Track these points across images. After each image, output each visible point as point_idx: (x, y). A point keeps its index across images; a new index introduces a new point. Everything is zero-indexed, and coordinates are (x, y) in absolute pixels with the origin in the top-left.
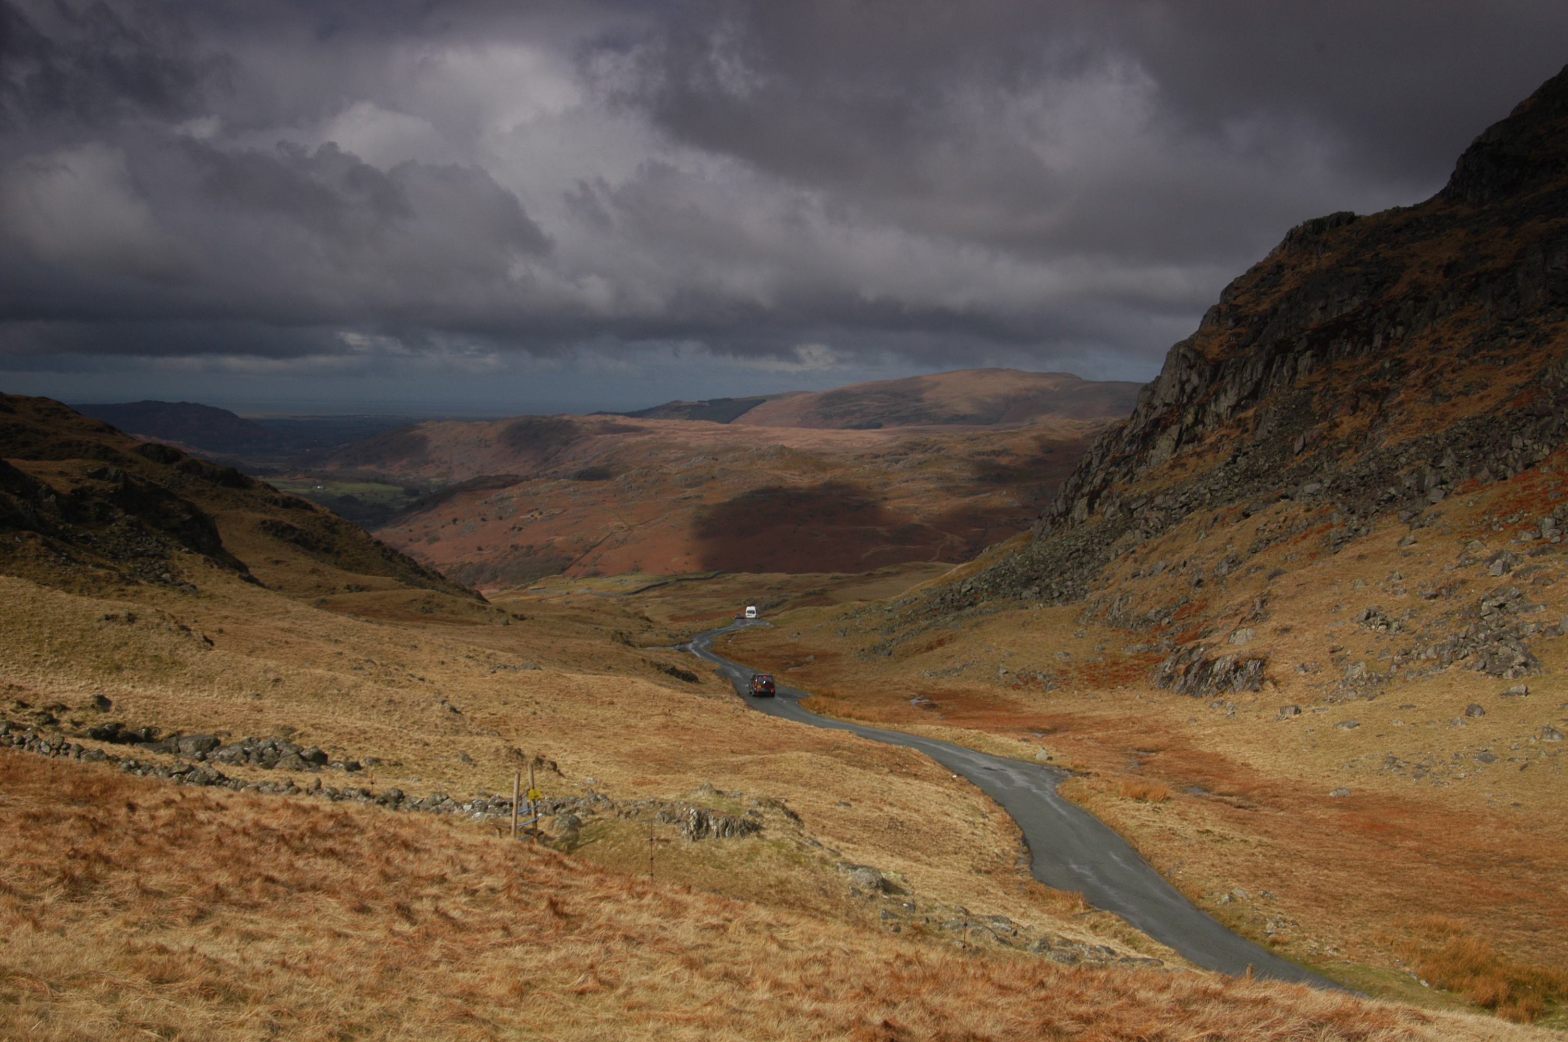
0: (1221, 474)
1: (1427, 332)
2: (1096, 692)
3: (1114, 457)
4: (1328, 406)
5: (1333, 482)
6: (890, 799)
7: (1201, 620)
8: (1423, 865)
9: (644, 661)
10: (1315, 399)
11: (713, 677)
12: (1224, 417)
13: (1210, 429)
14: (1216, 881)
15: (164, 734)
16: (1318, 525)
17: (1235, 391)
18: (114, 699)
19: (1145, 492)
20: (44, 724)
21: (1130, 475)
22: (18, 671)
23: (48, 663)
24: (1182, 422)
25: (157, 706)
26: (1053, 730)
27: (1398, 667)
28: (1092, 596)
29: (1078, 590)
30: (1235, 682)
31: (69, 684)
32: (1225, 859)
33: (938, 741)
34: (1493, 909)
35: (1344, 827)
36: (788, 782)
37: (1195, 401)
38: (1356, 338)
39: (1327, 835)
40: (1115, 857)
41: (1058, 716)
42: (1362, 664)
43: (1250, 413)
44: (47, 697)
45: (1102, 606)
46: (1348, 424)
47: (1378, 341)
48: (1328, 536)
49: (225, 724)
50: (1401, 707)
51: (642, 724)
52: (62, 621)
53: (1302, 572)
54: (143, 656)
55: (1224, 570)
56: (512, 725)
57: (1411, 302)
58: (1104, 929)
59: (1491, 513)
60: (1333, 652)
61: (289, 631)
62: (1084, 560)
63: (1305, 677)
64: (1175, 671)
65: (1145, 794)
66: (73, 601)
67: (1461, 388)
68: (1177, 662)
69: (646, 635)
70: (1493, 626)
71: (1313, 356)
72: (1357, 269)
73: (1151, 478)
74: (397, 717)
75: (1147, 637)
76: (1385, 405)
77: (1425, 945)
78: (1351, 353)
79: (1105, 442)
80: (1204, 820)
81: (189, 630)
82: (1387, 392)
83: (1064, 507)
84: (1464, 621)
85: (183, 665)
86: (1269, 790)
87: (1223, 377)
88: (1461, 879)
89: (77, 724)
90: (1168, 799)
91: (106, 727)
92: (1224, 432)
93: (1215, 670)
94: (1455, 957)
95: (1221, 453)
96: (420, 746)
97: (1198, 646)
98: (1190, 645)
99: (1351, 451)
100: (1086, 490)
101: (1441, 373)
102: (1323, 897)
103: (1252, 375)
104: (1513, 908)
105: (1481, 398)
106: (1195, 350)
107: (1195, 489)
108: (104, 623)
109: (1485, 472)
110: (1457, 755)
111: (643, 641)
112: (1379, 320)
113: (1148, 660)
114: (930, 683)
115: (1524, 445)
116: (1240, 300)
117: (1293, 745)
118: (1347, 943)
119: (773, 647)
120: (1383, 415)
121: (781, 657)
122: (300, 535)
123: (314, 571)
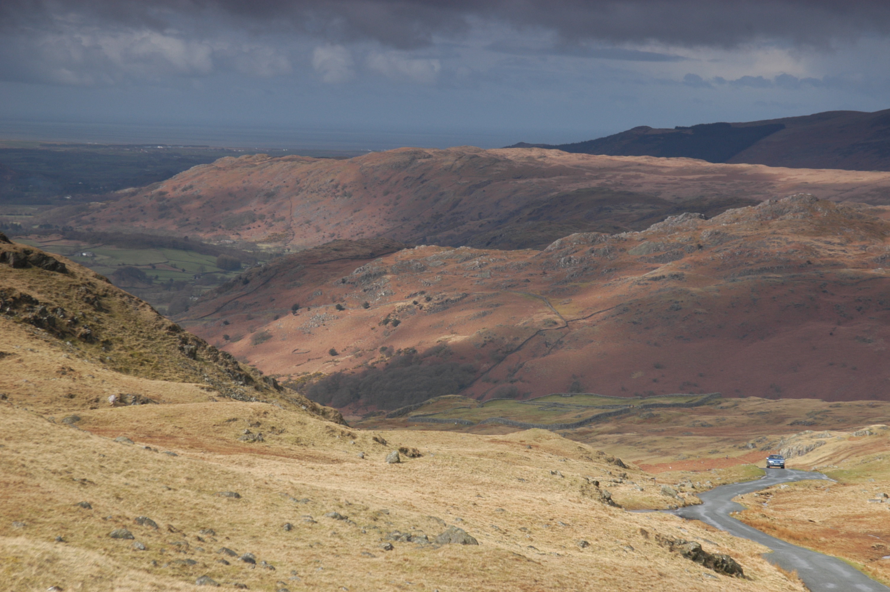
121: (865, 536)
122: (43, 312)
123: (63, 371)
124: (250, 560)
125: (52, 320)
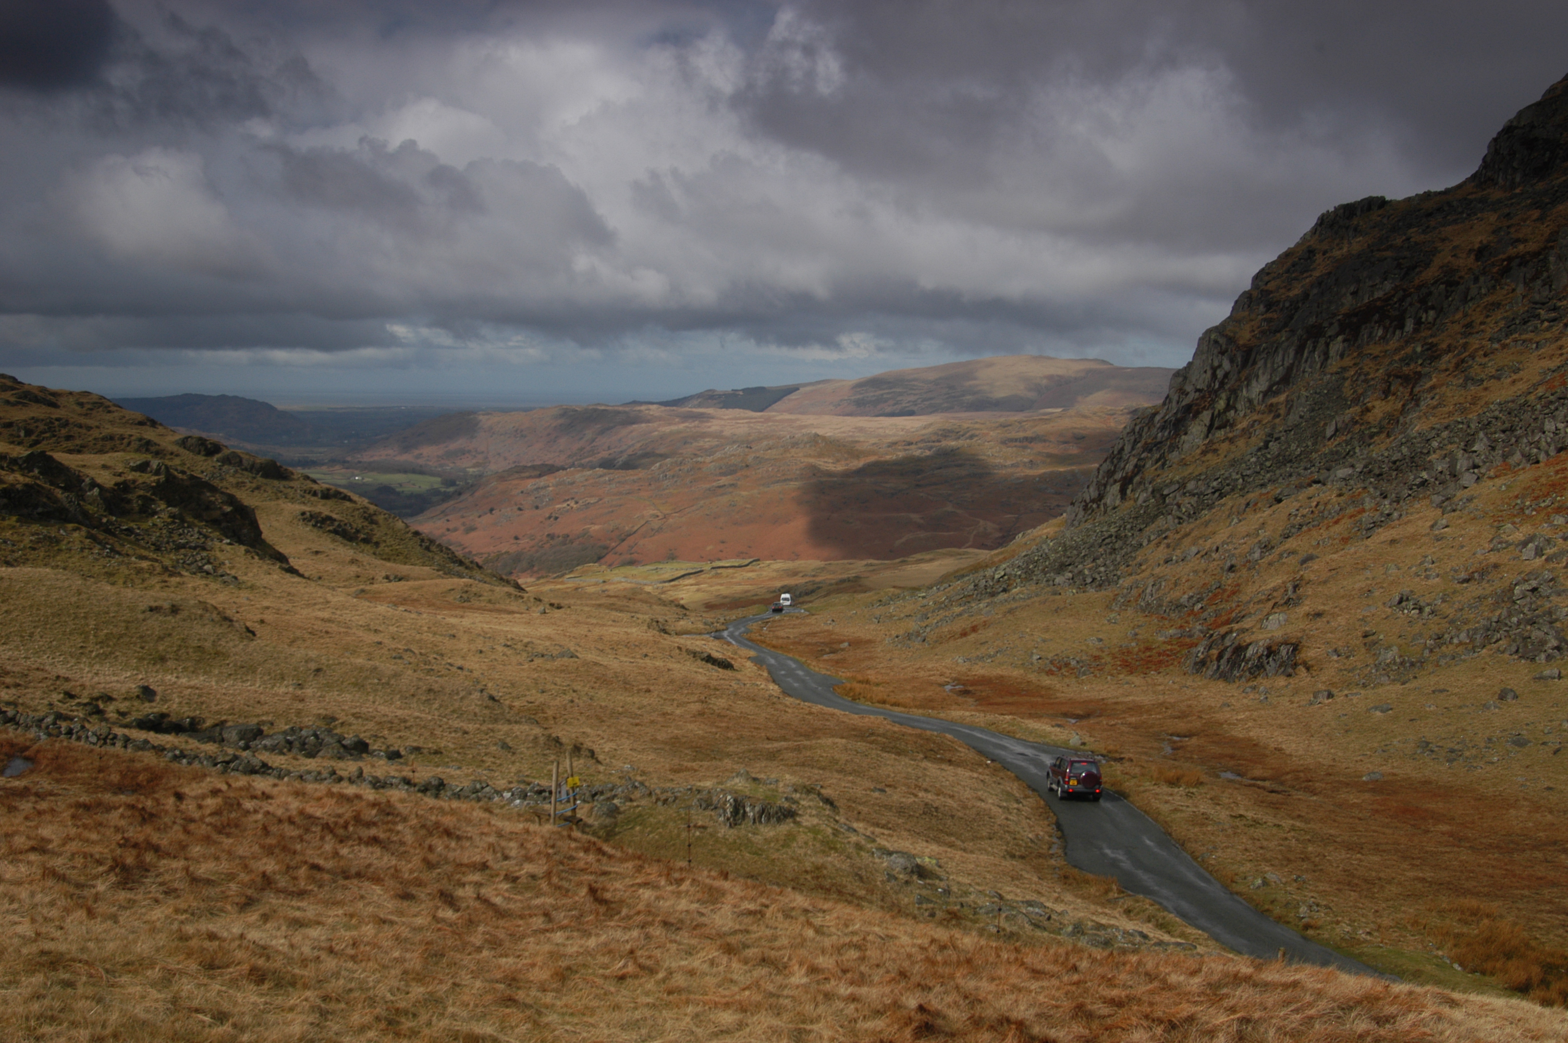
0: (1253, 460)
1: (1458, 316)
2: (1129, 678)
3: (1146, 443)
4: (1360, 391)
5: (1365, 467)
6: (925, 785)
7: (1234, 605)
8: (1456, 849)
9: (679, 648)
10: (1347, 383)
11: (749, 664)
12: (1255, 402)
13: (1242, 414)
14: (1249, 865)
15: (209, 723)
16: (1351, 510)
17: (1267, 376)
18: (159, 690)
19: (1177, 478)
20: (91, 714)
21: (1162, 461)
22: (65, 662)
23: (94, 654)
24: (1214, 408)
25: (200, 696)
26: (1087, 716)
27: (1431, 651)
28: (1125, 582)
29: (1111, 576)
30: (1268, 667)
31: (114, 675)
32: (1258, 844)
33: (972, 727)
34: (1526, 892)
35: (1377, 811)
36: (824, 769)
37: (1227, 387)
38: (1387, 322)
39: (1360, 819)
40: (1148, 842)
41: (1091, 701)
42: (1395, 648)
43: (1282, 398)
44: (93, 687)
45: (1135, 592)
46: (1380, 409)
47: (1409, 325)
48: (1361, 521)
49: (267, 713)
50: (1434, 692)
51: (678, 712)
52: (107, 613)
53: (1335, 556)
54: (187, 647)
55: (1257, 555)
56: (550, 713)
57: (1442, 287)
58: (1138, 913)
59: (1524, 497)
60: (1365, 636)
61: (329, 621)
62: (1117, 546)
63: (1337, 662)
64: (1208, 656)
65: (1178, 779)
66: (118, 593)
67: (1493, 372)
68: (1210, 648)
69: (682, 623)
70: (1526, 610)
71: (1344, 341)
72: (1388, 254)
73: (1183, 463)
74: (436, 706)
75: (1180, 622)
76: (1417, 389)
77: (1458, 928)
78: (1383, 338)
79: (1137, 428)
80: (1237, 804)
81: (231, 621)
82: (1419, 376)
83: (1097, 493)
84: (1496, 605)
85: (226, 656)
86: (1302, 775)
87: (1254, 363)
88: (1494, 863)
89: (123, 714)
90: (1202, 783)
91: (151, 717)
92: (1255, 417)
93: (1248, 655)
94: (1488, 941)
95: (1253, 439)
96: (459, 734)
97: (1231, 631)
98: (1223, 630)
99: (1383, 436)
100: (1118, 476)
101: (1472, 357)
102: (1356, 881)
103: (1283, 360)
104: (1546, 891)
105: (1514, 382)
106: (1226, 336)
107: (1227, 474)
108: (148, 614)
109: (1517, 457)
110: (1490, 739)
111: (679, 629)
112: (1411, 304)
113: (1182, 645)
114: (964, 669)
115: (1557, 429)
116: (1271, 286)
117: (1326, 730)
118: (1379, 927)
119: (808, 635)
120: (1415, 400)
121: (816, 644)
122: (339, 526)
123: (353, 561)
124: (461, 668)
125: (345, 531)
